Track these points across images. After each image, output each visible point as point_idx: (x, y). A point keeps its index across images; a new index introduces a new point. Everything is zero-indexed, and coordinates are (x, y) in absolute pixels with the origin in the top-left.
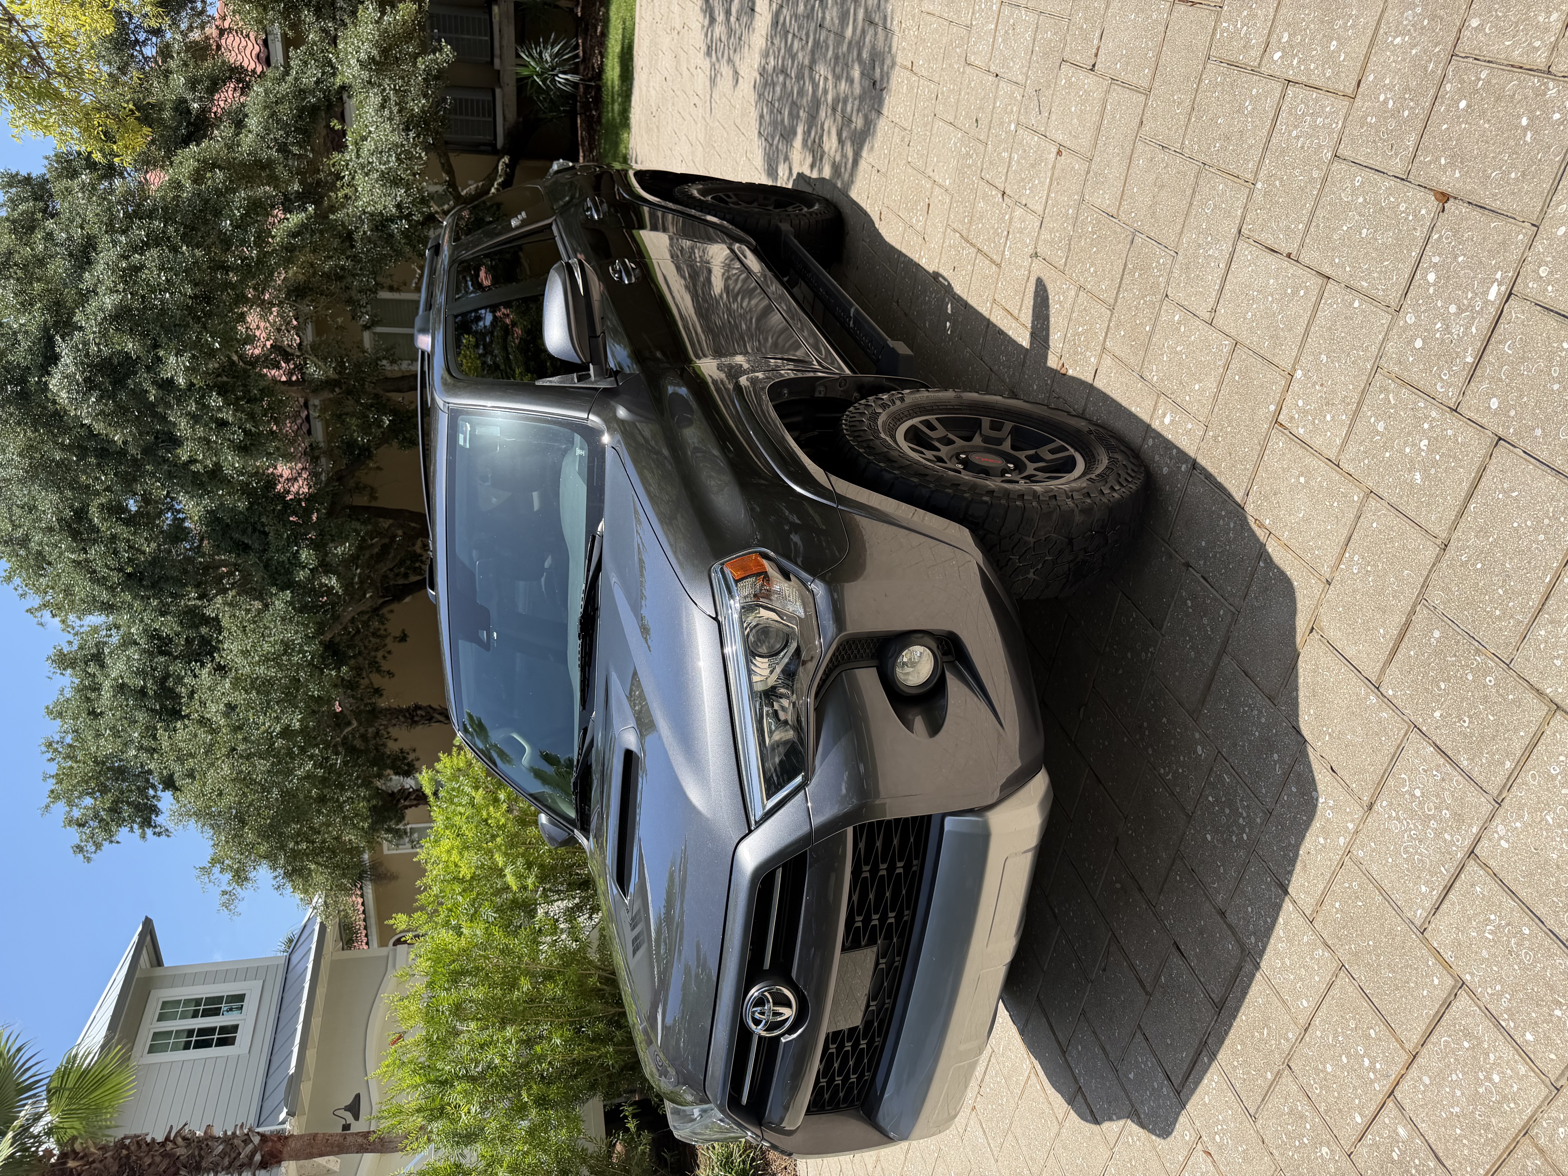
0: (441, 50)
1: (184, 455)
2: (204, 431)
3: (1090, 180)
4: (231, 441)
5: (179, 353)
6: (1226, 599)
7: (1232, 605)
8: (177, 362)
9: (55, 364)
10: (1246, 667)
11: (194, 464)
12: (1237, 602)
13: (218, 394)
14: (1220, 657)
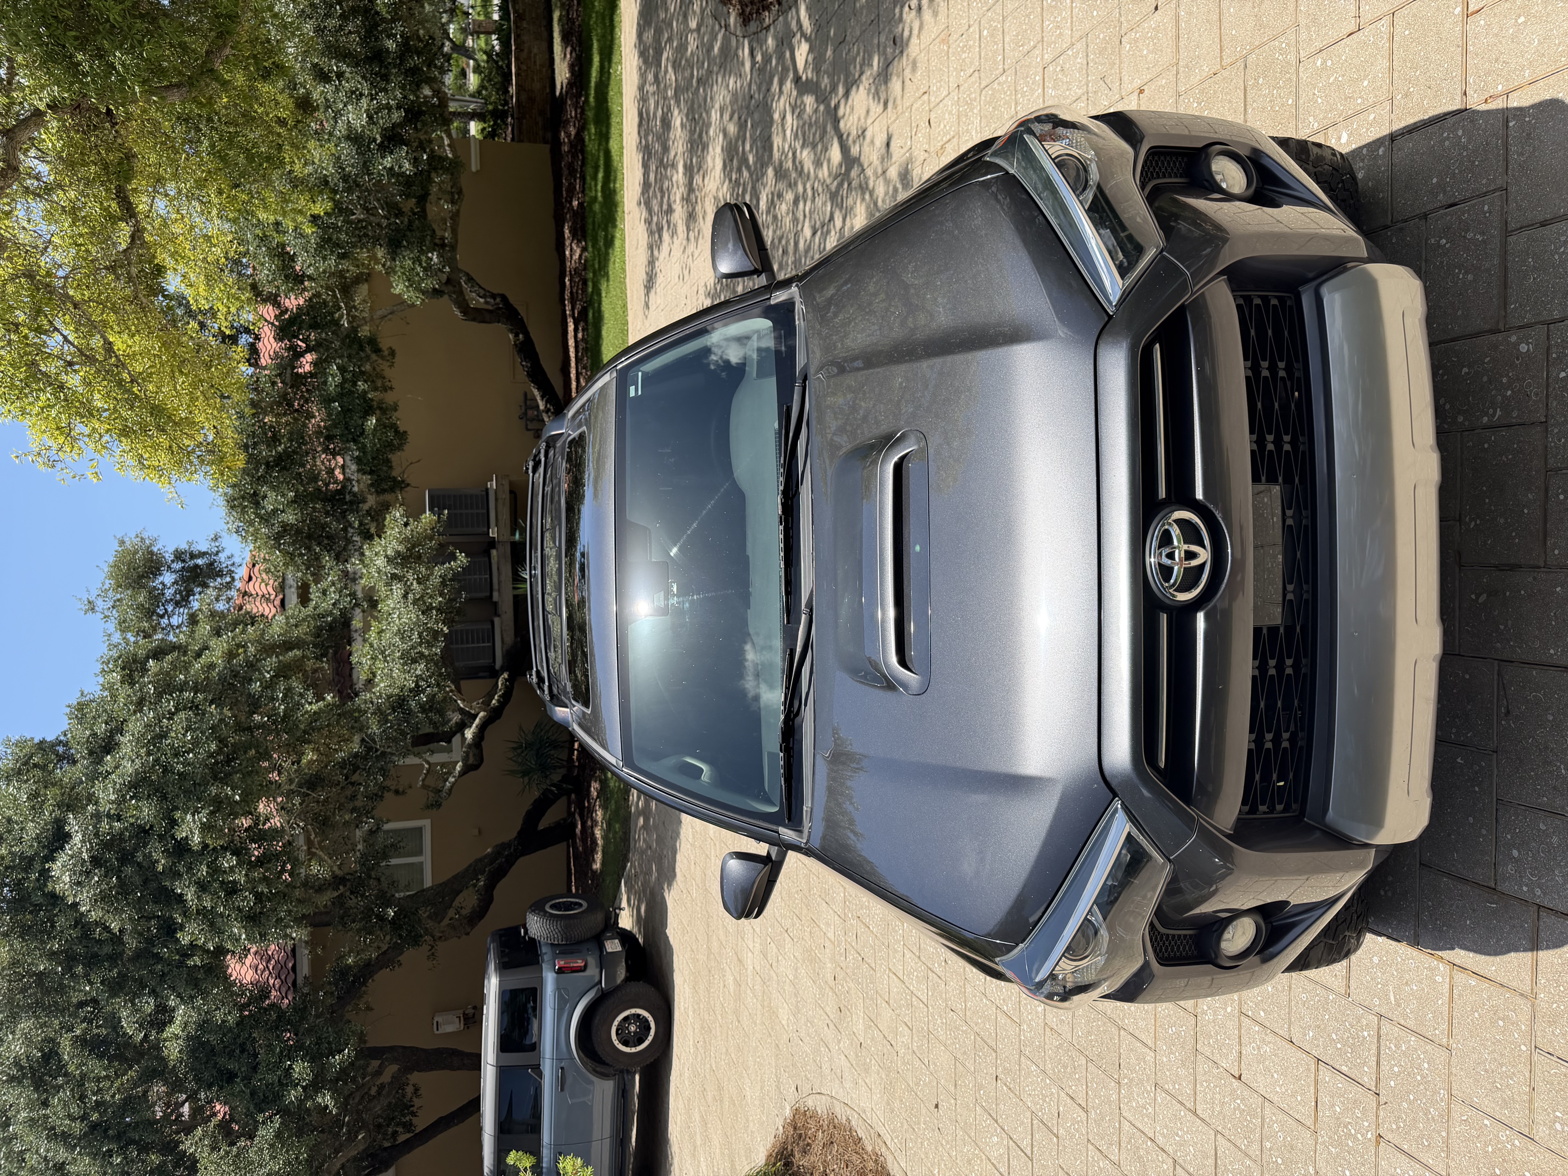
0: (455, 558)
1: (185, 939)
2: (212, 900)
3: (1181, 76)
4: (239, 909)
5: (196, 811)
6: (1485, 194)
7: (1494, 191)
8: (194, 821)
9: (62, 848)
10: (1541, 218)
11: (192, 955)
12: (1499, 182)
13: (233, 854)
14: (1504, 244)
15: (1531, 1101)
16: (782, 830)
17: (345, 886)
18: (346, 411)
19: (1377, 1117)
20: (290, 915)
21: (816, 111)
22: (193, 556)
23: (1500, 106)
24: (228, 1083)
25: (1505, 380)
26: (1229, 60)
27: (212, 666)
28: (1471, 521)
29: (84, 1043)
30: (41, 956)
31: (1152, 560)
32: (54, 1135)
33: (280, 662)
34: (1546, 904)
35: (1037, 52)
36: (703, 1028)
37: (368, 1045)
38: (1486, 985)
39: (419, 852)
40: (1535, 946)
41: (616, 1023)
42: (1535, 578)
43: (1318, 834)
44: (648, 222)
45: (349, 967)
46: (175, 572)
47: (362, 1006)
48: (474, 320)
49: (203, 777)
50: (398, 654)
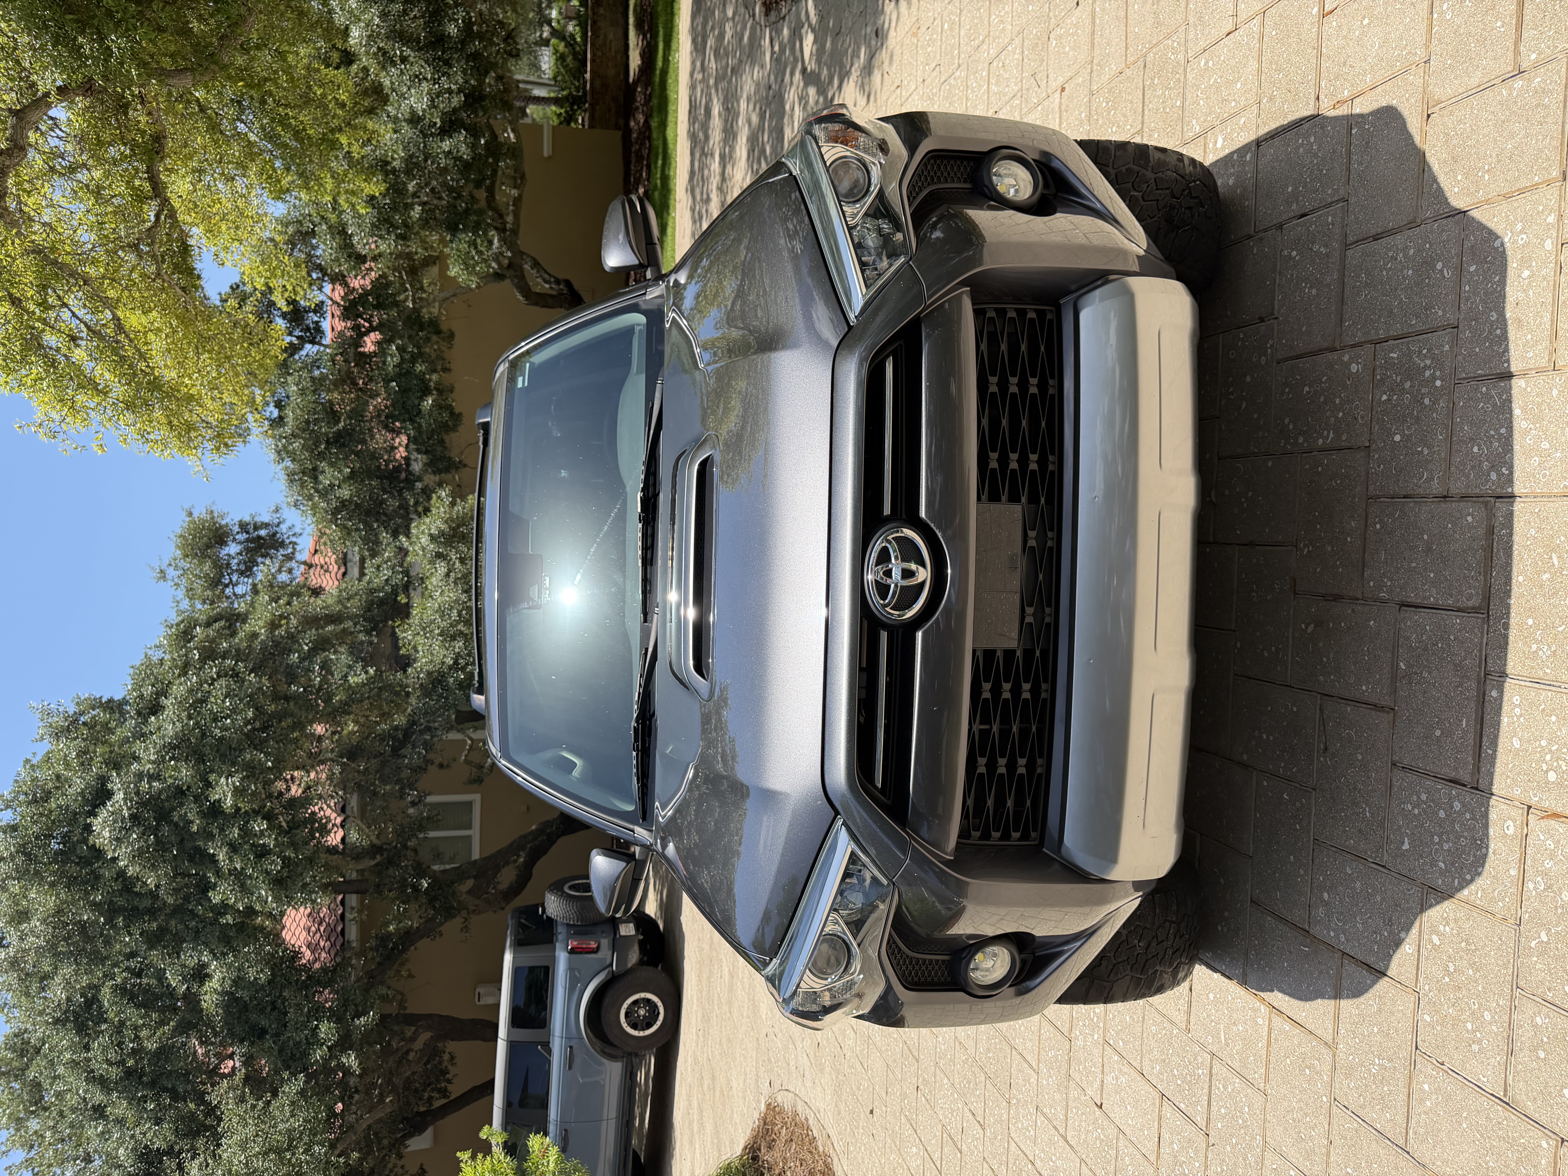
1: (216, 898)
2: (242, 861)
3: (1095, 74)
4: (268, 873)
5: (230, 775)
6: (1330, 205)
7: (1338, 201)
8: (227, 784)
9: (104, 804)
10: (1373, 232)
11: (225, 914)
12: (1342, 192)
13: (263, 818)
14: (1343, 258)
15: (1328, 1155)
16: (637, 829)
17: (382, 855)
18: (404, 391)
19: (1206, 1158)
20: (315, 881)
21: (817, 102)
22: (256, 528)
23: (1345, 113)
24: (259, 1038)
25: (1337, 401)
26: (1132, 59)
27: (255, 635)
28: (1305, 546)
29: (122, 991)
30: (84, 906)
31: (870, 577)
32: (93, 1079)
33: (318, 635)
34: (1348, 951)
35: (985, 47)
36: (703, 1017)
37: (407, 1011)
38: (1297, 1031)
39: (469, 827)
40: (1337, 995)
41: (625, 1006)
42: (1353, 611)
43: (1056, 866)
44: (693, 210)
45: (390, 934)
46: (240, 543)
47: (404, 973)
48: (536, 304)
49: (239, 742)
50: (437, 632)
